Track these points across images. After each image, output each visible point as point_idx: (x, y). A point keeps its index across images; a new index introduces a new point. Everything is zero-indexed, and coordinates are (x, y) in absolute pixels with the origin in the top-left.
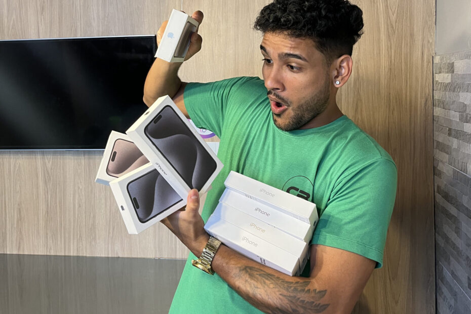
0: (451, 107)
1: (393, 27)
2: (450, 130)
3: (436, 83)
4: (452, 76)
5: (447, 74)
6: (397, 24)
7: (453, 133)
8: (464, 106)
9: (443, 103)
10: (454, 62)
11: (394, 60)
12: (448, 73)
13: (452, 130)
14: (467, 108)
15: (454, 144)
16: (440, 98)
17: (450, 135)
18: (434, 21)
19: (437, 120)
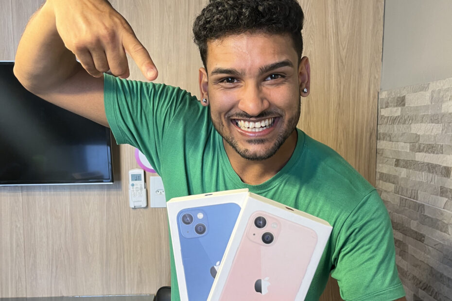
0: (400, 139)
1: (343, 63)
2: (397, 161)
3: (382, 118)
4: (402, 110)
5: (396, 108)
6: (347, 59)
7: (402, 163)
8: (416, 137)
9: (390, 136)
10: (404, 97)
11: (343, 95)
12: (396, 106)
13: (400, 161)
14: (421, 138)
15: (402, 174)
16: (386, 132)
17: (397, 165)
18: (381, 57)
19: (381, 152)
